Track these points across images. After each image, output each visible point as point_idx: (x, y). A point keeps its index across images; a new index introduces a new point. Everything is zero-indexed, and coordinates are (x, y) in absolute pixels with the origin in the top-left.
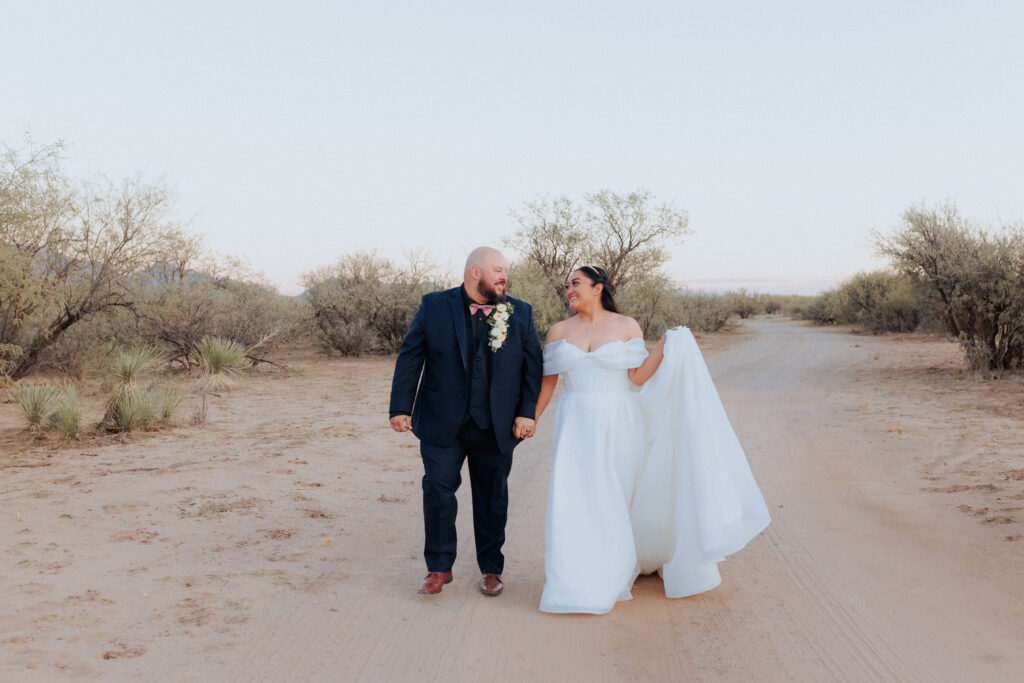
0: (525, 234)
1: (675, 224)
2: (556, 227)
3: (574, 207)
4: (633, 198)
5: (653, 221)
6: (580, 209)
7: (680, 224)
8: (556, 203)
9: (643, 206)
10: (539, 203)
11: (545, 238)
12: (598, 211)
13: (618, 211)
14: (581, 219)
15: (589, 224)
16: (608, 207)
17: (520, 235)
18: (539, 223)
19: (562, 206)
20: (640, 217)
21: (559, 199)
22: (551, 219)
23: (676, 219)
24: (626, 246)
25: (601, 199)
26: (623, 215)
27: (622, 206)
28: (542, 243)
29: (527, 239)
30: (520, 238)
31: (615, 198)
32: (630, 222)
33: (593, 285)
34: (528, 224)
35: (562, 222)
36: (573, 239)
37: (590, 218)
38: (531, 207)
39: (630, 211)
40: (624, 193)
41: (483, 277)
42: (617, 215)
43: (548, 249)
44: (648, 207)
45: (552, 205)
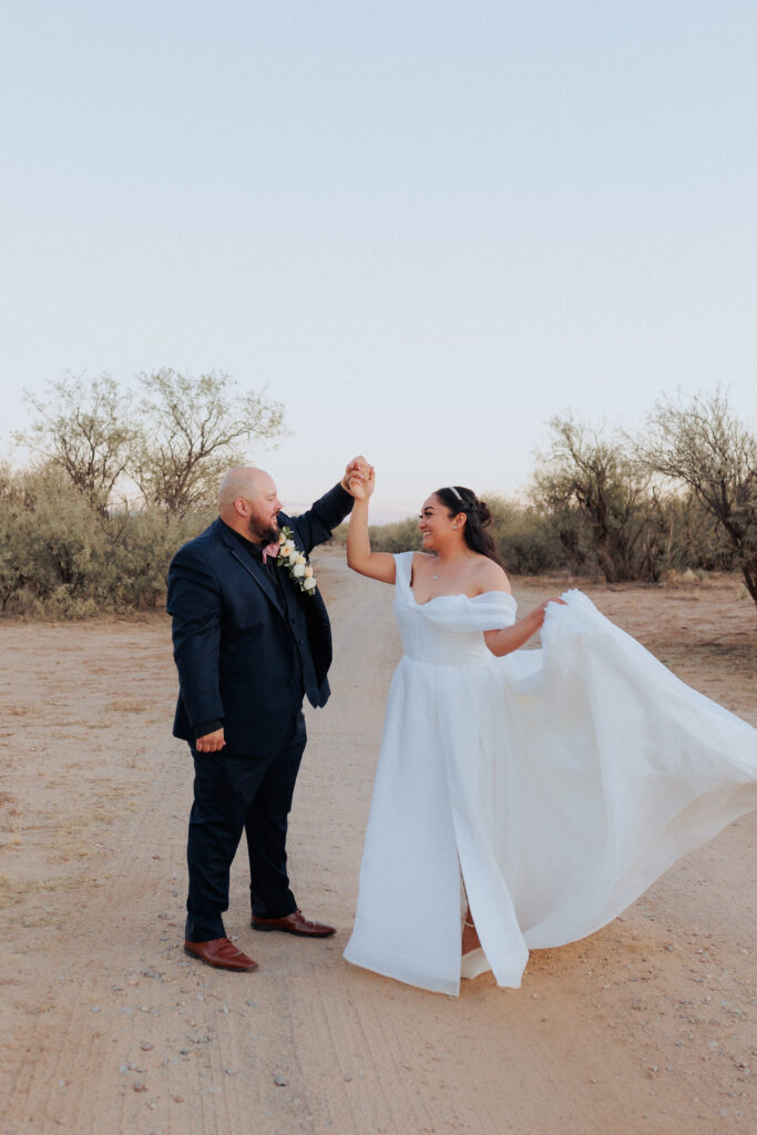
0: (47, 427)
1: (265, 422)
2: (92, 421)
3: (121, 391)
4: (207, 384)
5: (236, 414)
6: (129, 397)
7: (272, 421)
8: (95, 385)
9: (221, 395)
10: (71, 382)
11: (75, 434)
12: (157, 398)
13: (184, 398)
14: (132, 408)
15: (144, 417)
16: (172, 393)
17: (40, 429)
18: (68, 414)
19: (103, 389)
20: (219, 410)
21: (100, 380)
22: (87, 408)
23: (267, 415)
24: (196, 449)
25: (161, 381)
26: (192, 407)
27: (193, 393)
28: (73, 442)
29: (50, 435)
30: (39, 434)
31: (182, 380)
32: (204, 415)
33: (452, 517)
34: (53, 413)
35: (102, 414)
36: (118, 438)
37: (148, 408)
38: (59, 388)
39: (204, 400)
40: (195, 375)
41: (254, 511)
42: (184, 407)
43: (82, 452)
44: (228, 395)
45: (90, 387)
